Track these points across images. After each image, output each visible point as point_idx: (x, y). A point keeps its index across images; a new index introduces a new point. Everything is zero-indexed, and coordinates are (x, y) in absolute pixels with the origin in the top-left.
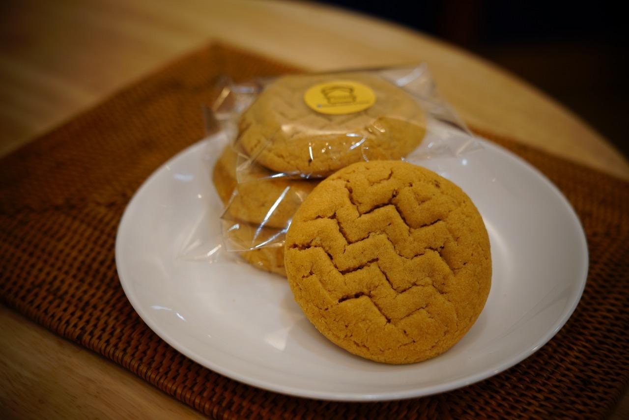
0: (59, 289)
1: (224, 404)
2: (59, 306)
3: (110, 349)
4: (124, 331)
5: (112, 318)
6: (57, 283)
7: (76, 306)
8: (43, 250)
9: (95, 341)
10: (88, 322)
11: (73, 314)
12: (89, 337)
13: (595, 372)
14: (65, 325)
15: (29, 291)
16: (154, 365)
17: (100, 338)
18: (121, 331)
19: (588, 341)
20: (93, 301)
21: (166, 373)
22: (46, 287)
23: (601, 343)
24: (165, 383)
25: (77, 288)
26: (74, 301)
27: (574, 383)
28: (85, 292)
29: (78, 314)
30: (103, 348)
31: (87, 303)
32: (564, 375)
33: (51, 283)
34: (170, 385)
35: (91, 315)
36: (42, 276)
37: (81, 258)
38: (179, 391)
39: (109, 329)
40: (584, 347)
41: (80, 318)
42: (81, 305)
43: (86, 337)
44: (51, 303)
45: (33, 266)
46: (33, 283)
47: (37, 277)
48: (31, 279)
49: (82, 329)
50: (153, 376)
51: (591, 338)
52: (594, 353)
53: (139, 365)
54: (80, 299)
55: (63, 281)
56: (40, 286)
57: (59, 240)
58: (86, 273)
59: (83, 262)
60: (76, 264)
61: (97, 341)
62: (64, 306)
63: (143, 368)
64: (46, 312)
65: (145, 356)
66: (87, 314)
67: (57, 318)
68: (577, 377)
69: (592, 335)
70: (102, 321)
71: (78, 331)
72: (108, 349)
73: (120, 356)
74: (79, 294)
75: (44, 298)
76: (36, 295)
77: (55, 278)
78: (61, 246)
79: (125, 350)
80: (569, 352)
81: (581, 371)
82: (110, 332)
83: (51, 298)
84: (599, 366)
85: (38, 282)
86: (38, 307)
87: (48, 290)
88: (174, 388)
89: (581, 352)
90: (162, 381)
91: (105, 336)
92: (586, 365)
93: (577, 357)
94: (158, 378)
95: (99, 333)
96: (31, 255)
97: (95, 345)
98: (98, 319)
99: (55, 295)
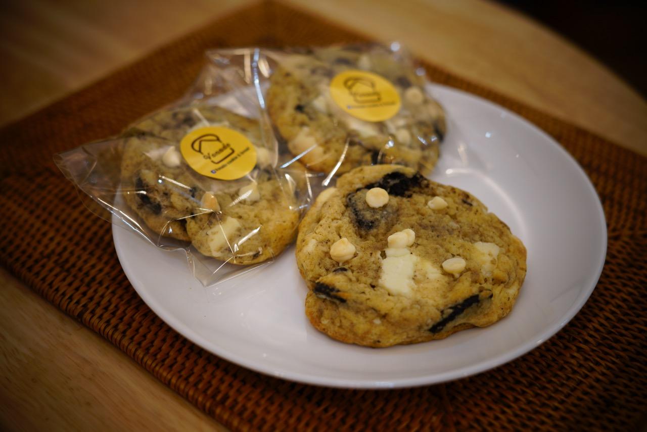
0: (67, 261)
1: (219, 398)
2: (64, 280)
3: (109, 330)
4: (127, 312)
5: (116, 296)
6: (66, 255)
7: (82, 281)
8: (57, 218)
9: (95, 320)
10: (91, 299)
11: (77, 289)
12: (90, 316)
13: (621, 392)
14: (68, 301)
15: (37, 261)
16: (152, 350)
17: (100, 317)
18: (124, 312)
19: (618, 356)
20: (99, 277)
21: (163, 361)
22: (54, 258)
23: (632, 359)
24: (161, 371)
25: (86, 262)
26: (81, 275)
27: (595, 403)
28: (93, 266)
29: (82, 289)
30: (102, 328)
31: (94, 279)
32: (586, 393)
33: (60, 254)
34: (165, 374)
35: (96, 291)
36: (52, 246)
37: (94, 229)
38: (174, 381)
39: (112, 307)
40: (614, 363)
41: (84, 294)
42: (87, 280)
43: (87, 316)
44: (56, 276)
45: (44, 234)
46: (41, 253)
47: (47, 246)
48: (41, 248)
49: (85, 306)
50: (149, 362)
51: (622, 354)
52: (623, 371)
53: (136, 350)
54: (87, 274)
55: (72, 253)
56: (49, 257)
57: (75, 207)
58: (97, 245)
59: (95, 233)
60: (89, 235)
61: (97, 321)
62: (69, 280)
63: (140, 353)
64: (51, 285)
65: (145, 339)
66: (92, 290)
67: (60, 293)
68: (601, 397)
69: (624, 350)
70: (106, 299)
71: (80, 308)
72: (107, 330)
73: (119, 339)
74: (86, 268)
75: (51, 270)
76: (43, 266)
77: (65, 249)
78: (75, 214)
79: (124, 332)
80: (596, 367)
81: (606, 390)
82: (112, 311)
83: (57, 270)
84: (626, 386)
85: (47, 252)
86: (44, 279)
87: (56, 262)
88: (169, 377)
89: (608, 368)
90: (157, 368)
91: (106, 316)
92: (612, 383)
93: (603, 374)
94: (154, 365)
95: (101, 312)
96: (44, 222)
97: (95, 324)
98: (102, 296)
99: (62, 267)
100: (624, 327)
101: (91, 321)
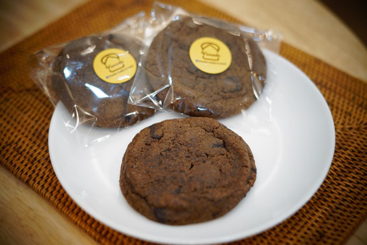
0: (21, 147)
1: (103, 233)
2: (19, 159)
3: (44, 191)
5: (48, 170)
6: (20, 143)
7: (29, 160)
8: (15, 120)
9: (36, 185)
10: (34, 171)
11: (26, 165)
12: (33, 182)
13: (329, 229)
14: (21, 172)
15: (4, 148)
16: (67, 204)
17: (39, 183)
18: (52, 179)
19: (329, 206)
20: (39, 158)
21: (73, 210)
22: (14, 145)
23: (337, 208)
24: (72, 216)
25: (31, 148)
26: (28, 156)
27: (314, 235)
28: (35, 151)
29: (29, 165)
30: (40, 190)
31: (35, 159)
32: (309, 229)
33: (17, 143)
34: (74, 218)
35: (36, 167)
36: (13, 138)
37: (36, 127)
38: (79, 222)
39: (45, 176)
40: (326, 210)
41: (30, 168)
42: (32, 159)
43: (31, 182)
44: (15, 157)
45: (8, 130)
46: (6, 142)
47: (9, 138)
48: (6, 140)
49: (30, 176)
50: (65, 211)
51: (331, 204)
52: (331, 215)
53: (58, 204)
54: (32, 156)
55: (23, 142)
56: (10, 145)
57: (25, 113)
58: (38, 137)
59: (37, 130)
60: (33, 131)
62: (22, 159)
63: (60, 206)
64: (11, 162)
65: (63, 197)
66: (35, 165)
67: (16, 168)
68: (317, 231)
69: (333, 202)
70: (42, 172)
71: (27, 178)
72: (42, 191)
73: (48, 196)
74: (32, 151)
75: (11, 153)
76: (7, 151)
77: (20, 139)
78: (26, 117)
79: (51, 193)
80: (316, 213)
81: (321, 227)
82: (45, 179)
83: (15, 153)
84: (332, 225)
85: (8, 143)
86: (7, 159)
87: (14, 148)
88: (76, 220)
89: (323, 213)
90: (70, 215)
91: (42, 182)
92: (325, 223)
93: (320, 217)
94: (68, 213)
95: (39, 180)
96: (8, 122)
97: (36, 187)
98: (40, 170)
99: (18, 151)
100: (334, 188)
101: (33, 185)
